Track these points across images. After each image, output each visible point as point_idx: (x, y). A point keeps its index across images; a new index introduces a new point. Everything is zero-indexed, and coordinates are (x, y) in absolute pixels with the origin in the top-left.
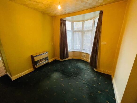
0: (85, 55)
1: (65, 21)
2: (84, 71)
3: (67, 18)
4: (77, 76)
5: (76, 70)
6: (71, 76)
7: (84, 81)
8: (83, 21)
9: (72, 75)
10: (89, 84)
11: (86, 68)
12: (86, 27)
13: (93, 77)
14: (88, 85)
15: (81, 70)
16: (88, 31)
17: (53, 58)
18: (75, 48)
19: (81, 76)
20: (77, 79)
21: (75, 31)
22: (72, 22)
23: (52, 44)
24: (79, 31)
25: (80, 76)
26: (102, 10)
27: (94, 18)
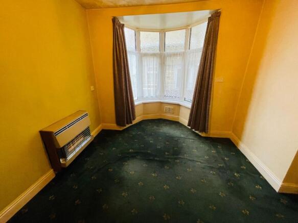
0: (172, 107)
1: (123, 25)
2: (184, 142)
3: (126, 18)
4: (179, 156)
5: (167, 143)
6: (169, 160)
7: (199, 163)
8: (163, 32)
9: (169, 158)
10: (211, 166)
11: (183, 134)
12: (169, 46)
13: (208, 150)
14: (212, 168)
15: (177, 141)
16: (175, 55)
17: (99, 125)
18: (146, 95)
19: (186, 153)
20: (185, 163)
21: (146, 55)
22: (138, 30)
23: (92, 88)
24: (154, 55)
25: (185, 155)
26: (219, 10)
27: (188, 27)
